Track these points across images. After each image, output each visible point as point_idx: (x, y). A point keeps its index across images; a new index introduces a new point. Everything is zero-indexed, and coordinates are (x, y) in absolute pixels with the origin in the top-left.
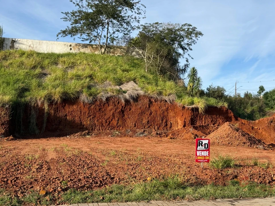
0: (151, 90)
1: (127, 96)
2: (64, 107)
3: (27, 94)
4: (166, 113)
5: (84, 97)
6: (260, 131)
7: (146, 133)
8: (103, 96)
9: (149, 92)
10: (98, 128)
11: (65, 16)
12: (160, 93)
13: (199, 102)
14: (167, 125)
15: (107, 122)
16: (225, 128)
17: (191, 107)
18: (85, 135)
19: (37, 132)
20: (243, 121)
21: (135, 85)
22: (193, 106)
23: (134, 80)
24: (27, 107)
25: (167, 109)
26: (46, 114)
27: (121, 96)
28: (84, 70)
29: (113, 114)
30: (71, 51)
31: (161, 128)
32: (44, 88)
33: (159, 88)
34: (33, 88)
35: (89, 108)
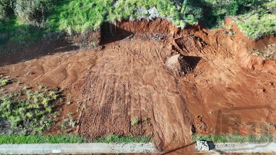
1: (150, 17)
2: (123, 23)
3: (107, 17)
4: (168, 26)
5: (131, 19)
6: (209, 38)
7: (157, 38)
8: (139, 18)
9: (161, 15)
10: (137, 32)
13: (182, 25)
14: (168, 31)
15: (141, 30)
17: (178, 27)
19: (112, 35)
20: (204, 30)
21: (156, 9)
23: (156, 6)
24: (108, 23)
25: (169, 24)
26: (115, 27)
27: (148, 17)
29: (144, 26)
31: (165, 32)
32: (114, 14)
34: (110, 13)
35: (133, 23)
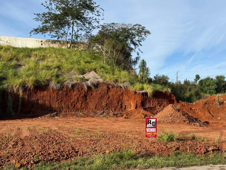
0: (109, 78)
1: (89, 83)
2: (36, 93)
3: (4, 82)
4: (121, 97)
5: (53, 84)
6: (197, 111)
7: (105, 114)
8: (69, 83)
9: (107, 80)
10: (65, 110)
11: (37, 16)
12: (116, 81)
13: (148, 88)
14: (122, 107)
15: (72, 105)
16: (169, 109)
17: (141, 92)
18: (54, 116)
19: (13, 114)
20: (183, 103)
21: (96, 74)
22: (143, 91)
23: (95, 70)
25: (122, 94)
26: (20, 99)
27: (84, 83)
28: (53, 62)
29: (78, 98)
30: (42, 46)
31: (117, 109)
32: (19, 77)
33: (115, 76)
34: (10, 77)
35: (58, 93)
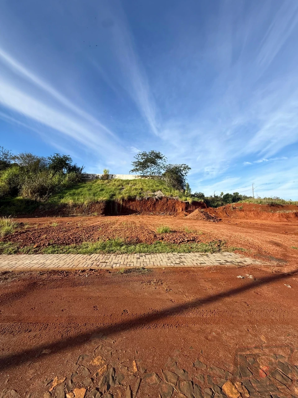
0: (168, 194)
1: (157, 197)
2: (129, 202)
3: (114, 197)
4: (174, 205)
5: (138, 198)
6: (219, 213)
7: (164, 214)
8: (146, 197)
10: (143, 211)
11: (133, 164)
12: (172, 196)
13: (189, 199)
14: (175, 210)
15: (147, 209)
16: (196, 211)
17: (185, 202)
18: (137, 214)
19: (117, 213)
20: (211, 208)
21: (161, 192)
22: (187, 201)
23: (161, 190)
24: (114, 202)
25: (175, 203)
26: (121, 206)
27: (154, 197)
28: (139, 186)
29: (150, 205)
30: (135, 179)
31: (172, 211)
32: (121, 194)
33: (172, 193)
34: (117, 194)
35: (140, 202)
